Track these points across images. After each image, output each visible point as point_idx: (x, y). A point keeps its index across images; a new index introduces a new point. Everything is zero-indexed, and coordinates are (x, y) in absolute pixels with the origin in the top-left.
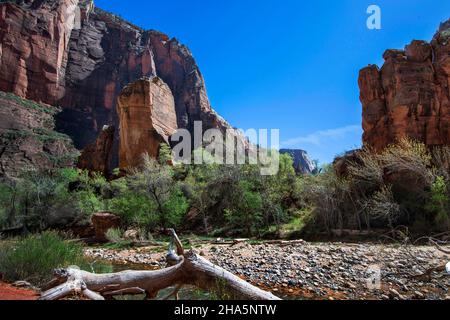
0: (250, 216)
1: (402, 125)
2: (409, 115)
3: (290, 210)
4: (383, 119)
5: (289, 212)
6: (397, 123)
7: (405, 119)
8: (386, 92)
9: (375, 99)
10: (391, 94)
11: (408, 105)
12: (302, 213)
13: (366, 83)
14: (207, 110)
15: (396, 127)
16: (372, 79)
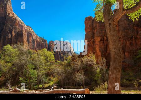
0: (31, 81)
1: (98, 44)
2: (101, 40)
3: (50, 78)
4: (92, 40)
5: (49, 79)
6: (96, 43)
7: (99, 42)
8: (94, 29)
9: (90, 31)
10: (96, 30)
11: (101, 37)
12: (55, 79)
13: (87, 24)
14: (11, 15)
15: (96, 45)
16: (90, 23)
